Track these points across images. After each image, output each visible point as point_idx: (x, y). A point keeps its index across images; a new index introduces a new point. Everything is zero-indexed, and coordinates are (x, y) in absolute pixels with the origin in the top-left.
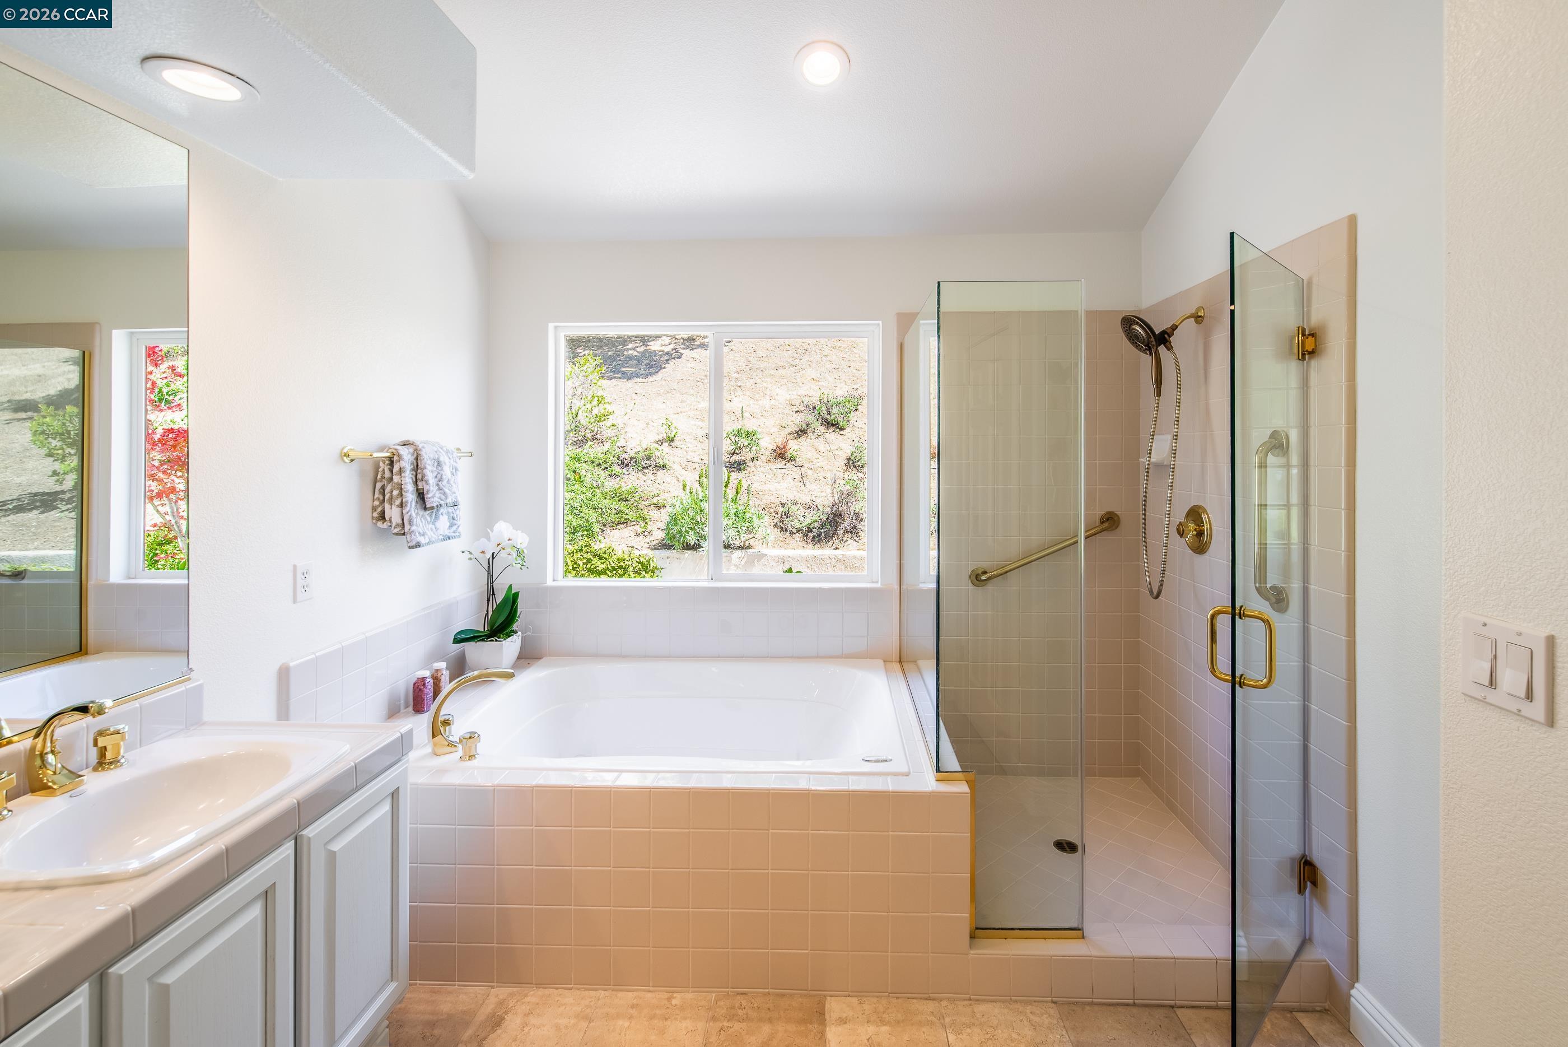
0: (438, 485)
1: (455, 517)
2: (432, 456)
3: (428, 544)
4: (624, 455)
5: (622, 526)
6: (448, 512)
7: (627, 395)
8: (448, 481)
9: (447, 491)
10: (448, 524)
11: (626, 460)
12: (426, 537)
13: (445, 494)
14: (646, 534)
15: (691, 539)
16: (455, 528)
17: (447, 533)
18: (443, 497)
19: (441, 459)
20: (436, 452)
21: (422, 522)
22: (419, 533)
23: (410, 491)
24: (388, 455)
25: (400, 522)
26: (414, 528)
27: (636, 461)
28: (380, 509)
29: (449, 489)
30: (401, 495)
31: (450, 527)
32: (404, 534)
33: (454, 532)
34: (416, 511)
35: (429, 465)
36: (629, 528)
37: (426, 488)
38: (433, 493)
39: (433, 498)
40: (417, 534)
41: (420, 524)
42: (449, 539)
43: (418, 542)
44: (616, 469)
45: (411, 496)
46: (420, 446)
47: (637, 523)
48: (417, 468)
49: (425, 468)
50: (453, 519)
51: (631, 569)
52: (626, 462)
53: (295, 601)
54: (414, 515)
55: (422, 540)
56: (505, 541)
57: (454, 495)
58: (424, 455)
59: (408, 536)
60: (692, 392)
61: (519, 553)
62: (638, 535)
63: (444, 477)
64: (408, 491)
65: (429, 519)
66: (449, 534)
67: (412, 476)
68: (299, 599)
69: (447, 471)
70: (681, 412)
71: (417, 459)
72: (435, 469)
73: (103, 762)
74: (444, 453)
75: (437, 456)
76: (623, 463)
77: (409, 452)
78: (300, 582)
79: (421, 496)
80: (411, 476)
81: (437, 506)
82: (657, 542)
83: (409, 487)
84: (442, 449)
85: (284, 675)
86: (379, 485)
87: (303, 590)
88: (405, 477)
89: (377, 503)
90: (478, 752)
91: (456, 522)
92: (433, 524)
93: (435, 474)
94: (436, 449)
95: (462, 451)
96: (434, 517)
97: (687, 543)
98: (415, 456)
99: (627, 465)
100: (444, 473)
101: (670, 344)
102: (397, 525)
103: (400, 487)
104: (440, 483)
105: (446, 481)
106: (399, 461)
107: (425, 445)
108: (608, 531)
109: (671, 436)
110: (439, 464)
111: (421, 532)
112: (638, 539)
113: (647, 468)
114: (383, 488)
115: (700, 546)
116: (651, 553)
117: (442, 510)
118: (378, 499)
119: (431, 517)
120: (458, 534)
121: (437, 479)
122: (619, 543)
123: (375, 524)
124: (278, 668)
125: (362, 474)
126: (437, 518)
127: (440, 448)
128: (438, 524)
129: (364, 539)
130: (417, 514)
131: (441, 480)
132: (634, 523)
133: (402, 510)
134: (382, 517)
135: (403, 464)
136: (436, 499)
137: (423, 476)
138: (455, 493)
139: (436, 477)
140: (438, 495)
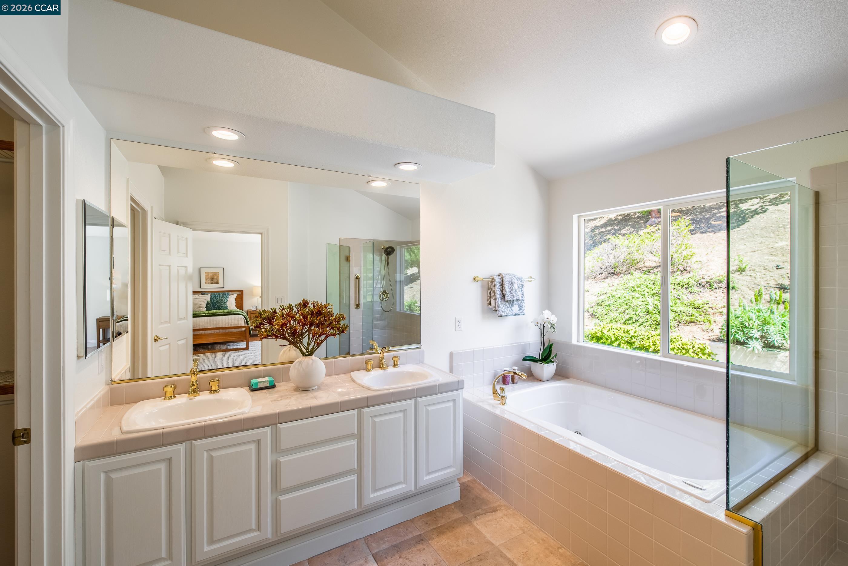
0: (510, 292)
1: (522, 306)
2: (508, 280)
3: (506, 316)
4: (702, 280)
5: (693, 324)
6: (518, 304)
7: (716, 241)
8: (516, 291)
9: (514, 295)
10: (518, 309)
11: (703, 283)
12: (505, 313)
13: (513, 296)
14: (708, 330)
15: (740, 338)
16: (521, 311)
17: (517, 312)
18: (512, 297)
19: (513, 281)
20: (511, 278)
21: (504, 306)
22: (502, 311)
23: (498, 294)
24: (491, 279)
25: (495, 306)
26: (499, 309)
27: (710, 284)
28: (489, 300)
29: (515, 294)
30: (495, 295)
31: (520, 309)
32: (496, 311)
33: (521, 312)
34: (501, 302)
35: (507, 283)
36: (697, 326)
37: (505, 293)
38: (508, 295)
39: (508, 297)
40: (501, 311)
41: (503, 308)
42: (518, 315)
43: (501, 315)
44: (696, 289)
45: (498, 296)
46: (504, 276)
47: (704, 323)
48: (502, 285)
49: (505, 285)
50: (521, 307)
51: (692, 350)
52: (703, 284)
53: (456, 331)
54: (500, 303)
55: (503, 314)
56: (545, 319)
57: (518, 296)
58: (505, 279)
59: (497, 312)
60: (772, 235)
61: (552, 325)
62: (703, 331)
63: (514, 289)
64: (497, 294)
65: (508, 306)
66: (519, 313)
67: (501, 288)
68: (457, 330)
69: (516, 286)
70: (758, 250)
71: (502, 281)
72: (510, 285)
73: (395, 366)
74: (515, 279)
75: (511, 280)
76: (700, 284)
77: (499, 278)
78: (457, 324)
79: (503, 296)
80: (499, 288)
81: (509, 300)
82: (717, 337)
83: (498, 292)
84: (514, 277)
85: (451, 355)
86: (489, 291)
87: (458, 327)
88: (496, 288)
89: (488, 298)
90: (507, 402)
91: (522, 308)
92: (511, 308)
93: (510, 287)
94: (511, 277)
95: (533, 277)
96: (511, 305)
97: (737, 340)
98: (502, 279)
99: (703, 286)
100: (513, 287)
101: (758, 203)
102: (494, 307)
103: (494, 292)
104: (511, 291)
105: (514, 291)
106: (494, 282)
107: (506, 275)
108: (681, 326)
109: (743, 267)
110: (512, 283)
111: (503, 311)
112: (703, 333)
113: (719, 289)
114: (490, 292)
115: (747, 344)
116: (708, 343)
117: (515, 303)
118: (489, 296)
119: (509, 305)
120: (523, 313)
121: (510, 290)
122: (688, 334)
123: (488, 306)
124: (450, 352)
125: (482, 286)
126: (512, 306)
127: (514, 276)
128: (513, 308)
129: (484, 312)
130: (502, 303)
131: (512, 290)
132: (702, 323)
133: (495, 301)
134: (490, 304)
135: (495, 283)
136: (509, 297)
137: (504, 288)
138: (518, 295)
139: (510, 288)
140: (510, 296)
